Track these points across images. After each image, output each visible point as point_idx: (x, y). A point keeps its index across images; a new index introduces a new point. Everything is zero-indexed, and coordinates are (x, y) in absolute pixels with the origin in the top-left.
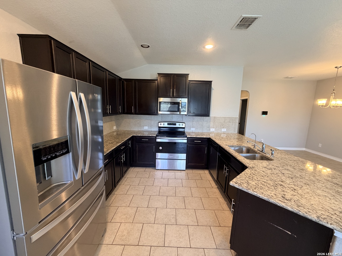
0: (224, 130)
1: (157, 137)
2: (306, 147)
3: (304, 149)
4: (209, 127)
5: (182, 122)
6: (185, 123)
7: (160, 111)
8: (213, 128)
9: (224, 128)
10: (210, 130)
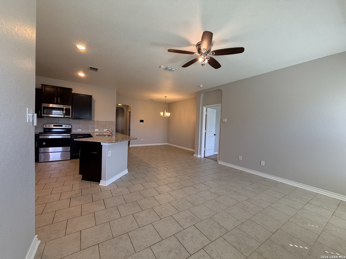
0: (105, 130)
1: (40, 135)
2: (168, 143)
3: (167, 144)
4: (94, 129)
5: (69, 124)
6: (71, 125)
7: (44, 114)
8: (97, 129)
9: (105, 129)
10: (94, 130)
